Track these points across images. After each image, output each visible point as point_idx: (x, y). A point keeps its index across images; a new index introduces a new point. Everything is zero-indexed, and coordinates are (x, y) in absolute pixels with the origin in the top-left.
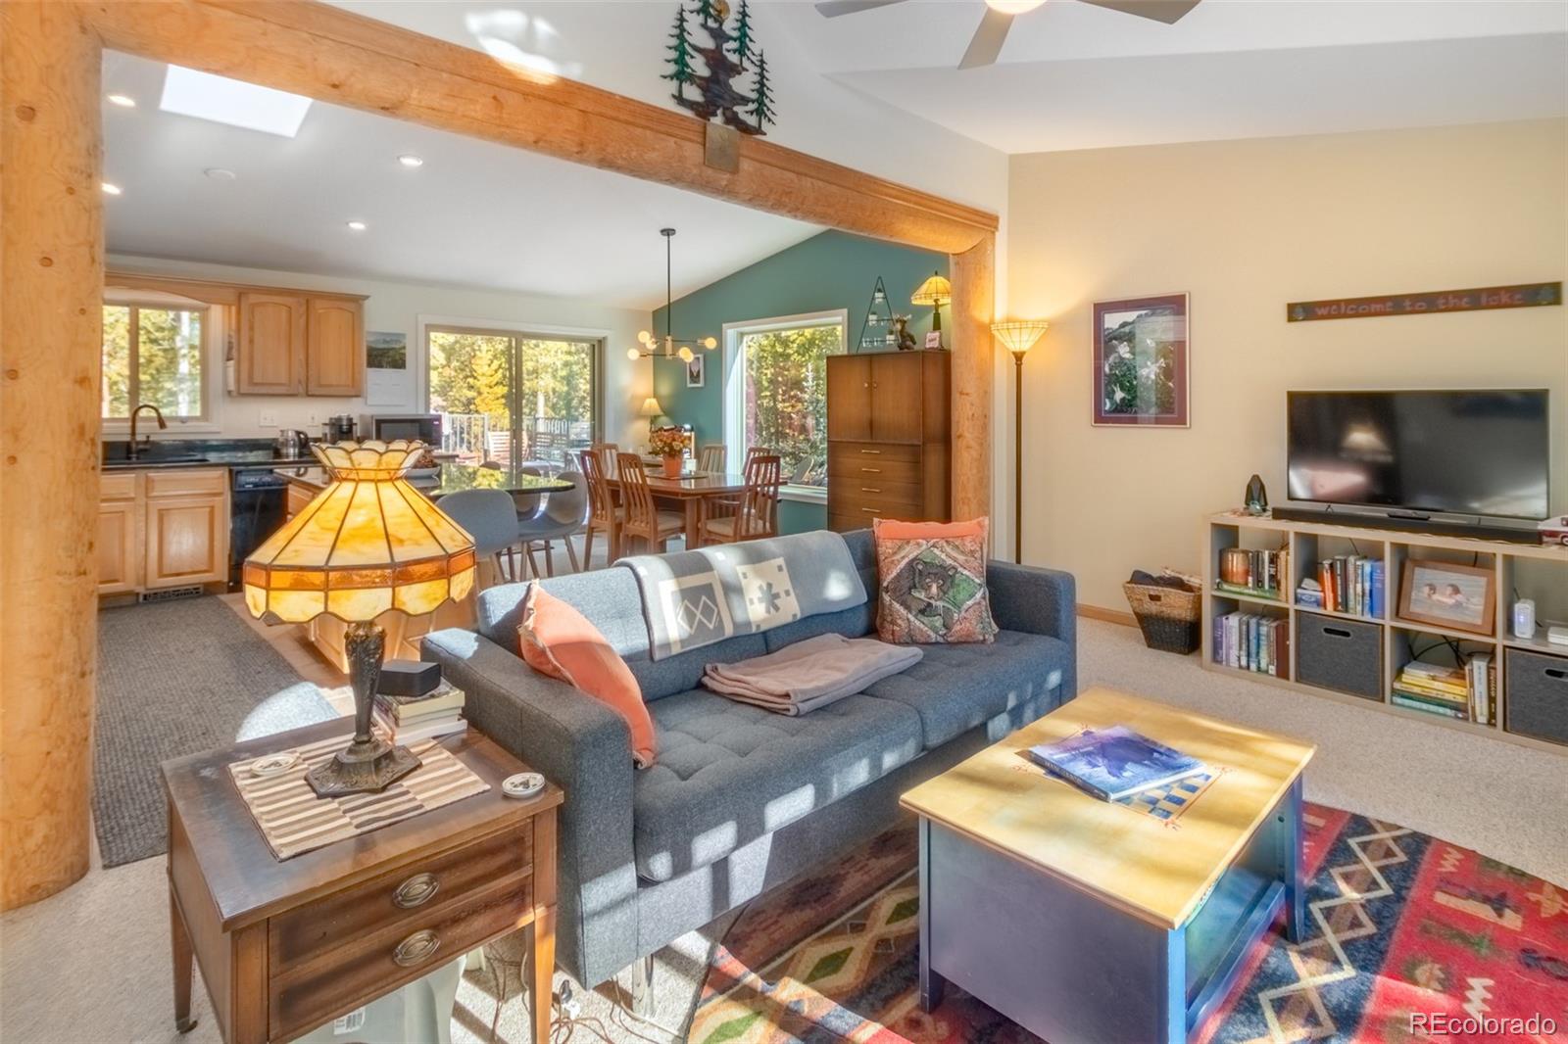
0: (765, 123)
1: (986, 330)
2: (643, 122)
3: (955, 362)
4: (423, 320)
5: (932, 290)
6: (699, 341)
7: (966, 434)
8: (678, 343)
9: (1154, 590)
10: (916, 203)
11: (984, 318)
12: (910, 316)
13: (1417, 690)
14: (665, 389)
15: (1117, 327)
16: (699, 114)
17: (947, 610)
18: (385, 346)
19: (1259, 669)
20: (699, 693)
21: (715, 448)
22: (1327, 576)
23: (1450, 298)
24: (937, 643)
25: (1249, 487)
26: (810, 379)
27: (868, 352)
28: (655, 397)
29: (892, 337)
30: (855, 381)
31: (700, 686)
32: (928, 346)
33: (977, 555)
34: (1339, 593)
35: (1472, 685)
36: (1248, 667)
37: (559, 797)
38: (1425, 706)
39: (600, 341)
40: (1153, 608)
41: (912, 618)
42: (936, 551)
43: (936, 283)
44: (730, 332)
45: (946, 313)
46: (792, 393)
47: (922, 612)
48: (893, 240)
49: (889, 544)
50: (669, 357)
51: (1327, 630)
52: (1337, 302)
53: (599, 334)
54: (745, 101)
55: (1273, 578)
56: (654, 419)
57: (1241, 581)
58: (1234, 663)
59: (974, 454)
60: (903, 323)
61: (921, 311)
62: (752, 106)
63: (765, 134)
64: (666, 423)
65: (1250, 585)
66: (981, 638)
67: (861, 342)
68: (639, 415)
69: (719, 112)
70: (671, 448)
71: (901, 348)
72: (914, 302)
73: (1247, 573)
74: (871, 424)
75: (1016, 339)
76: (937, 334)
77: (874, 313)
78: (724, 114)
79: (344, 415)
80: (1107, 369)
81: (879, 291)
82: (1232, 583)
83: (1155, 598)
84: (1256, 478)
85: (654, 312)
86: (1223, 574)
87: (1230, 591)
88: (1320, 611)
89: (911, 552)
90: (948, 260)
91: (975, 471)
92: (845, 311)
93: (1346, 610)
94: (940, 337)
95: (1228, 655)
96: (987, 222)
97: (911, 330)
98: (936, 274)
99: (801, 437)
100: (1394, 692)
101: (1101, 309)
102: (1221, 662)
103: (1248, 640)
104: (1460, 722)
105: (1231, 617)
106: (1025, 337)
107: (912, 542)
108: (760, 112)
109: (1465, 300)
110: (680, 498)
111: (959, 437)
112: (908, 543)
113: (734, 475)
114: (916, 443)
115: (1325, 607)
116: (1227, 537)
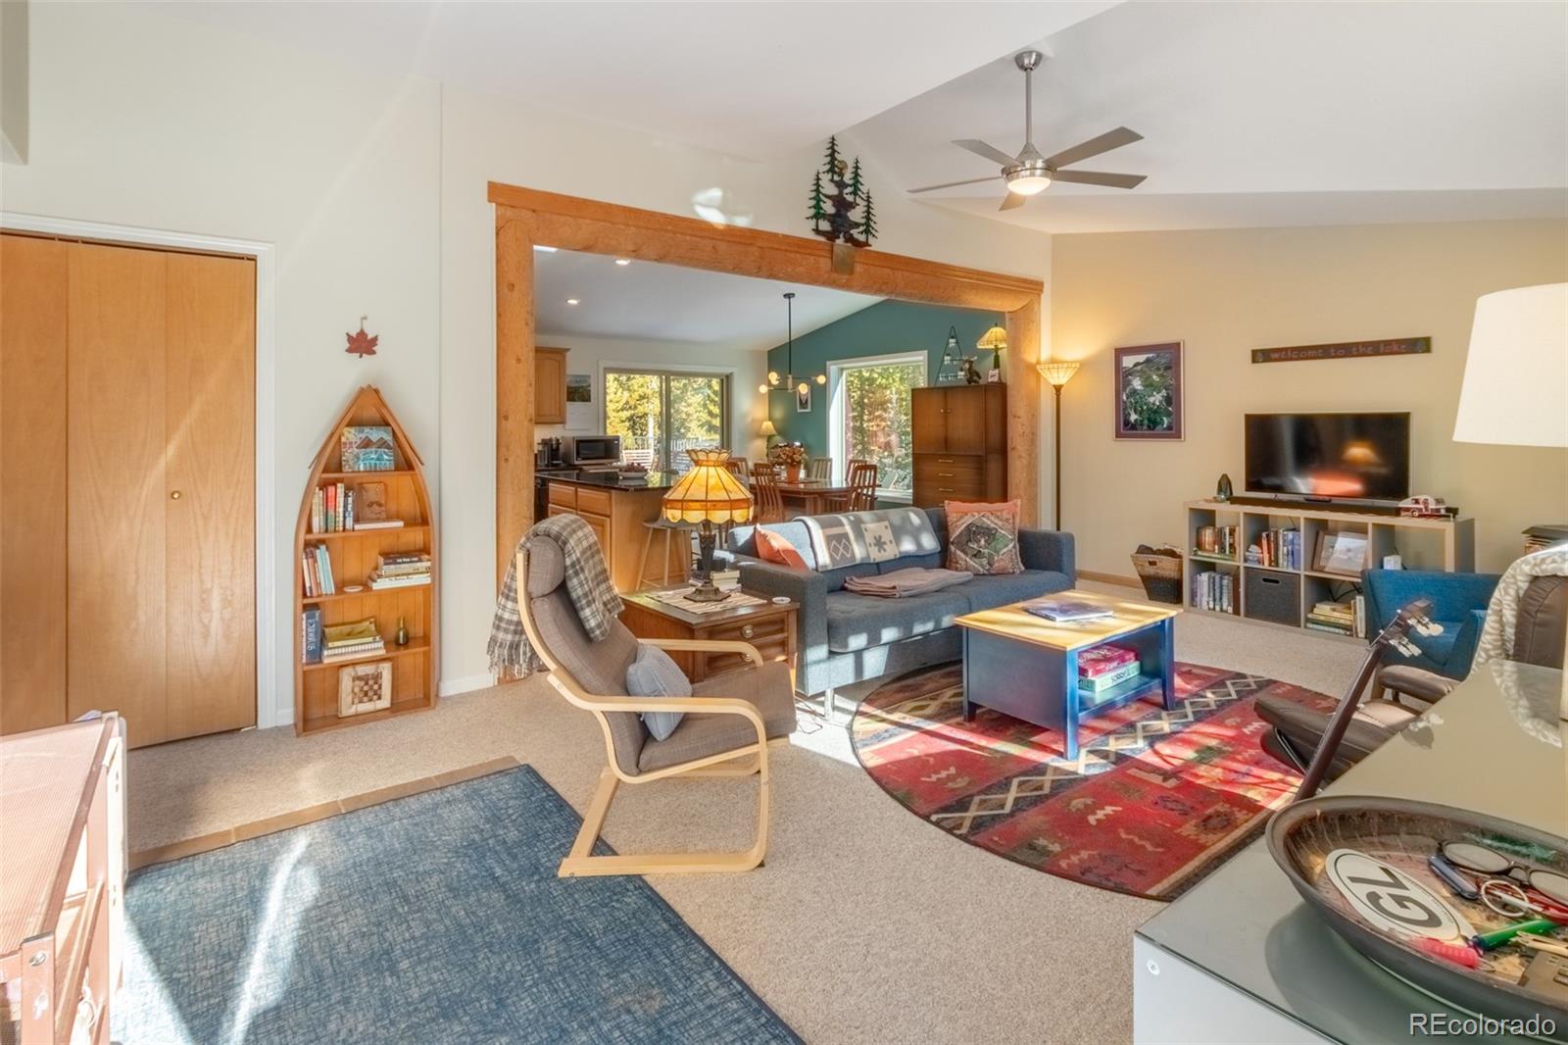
0: (871, 240)
1: (1033, 369)
2: (796, 249)
3: (1011, 393)
4: (602, 365)
5: (994, 337)
6: (813, 378)
7: (1018, 447)
8: (797, 381)
9: (1152, 558)
10: (977, 280)
11: (1031, 358)
12: (976, 358)
13: (1322, 618)
14: (779, 414)
15: (1131, 366)
16: (828, 239)
17: (990, 555)
18: (577, 385)
19: (1222, 610)
20: (843, 592)
21: (823, 460)
22: (1264, 542)
23: (1360, 347)
24: (984, 575)
25: (1220, 483)
26: (894, 401)
27: (945, 385)
28: (770, 420)
29: (963, 373)
30: (935, 405)
31: (843, 589)
32: (990, 380)
33: (1011, 521)
34: (1273, 553)
35: (1355, 613)
36: (1214, 609)
37: (798, 605)
38: (1327, 629)
39: (727, 377)
40: (1151, 570)
41: (968, 560)
42: (985, 519)
43: (996, 332)
44: (833, 368)
45: (1003, 354)
46: (877, 414)
47: (975, 556)
48: (962, 306)
49: (954, 515)
50: (790, 391)
51: (1265, 580)
52: (1285, 349)
53: (726, 370)
54: (857, 225)
55: (1232, 546)
56: (770, 438)
57: (1211, 549)
58: (1205, 607)
59: (1025, 462)
60: (971, 363)
61: (986, 353)
62: (862, 228)
63: (870, 246)
64: (779, 441)
65: (1217, 551)
66: (1011, 571)
67: (938, 377)
68: (758, 435)
69: (841, 236)
70: (793, 460)
71: (969, 382)
72: (979, 347)
73: (1214, 543)
74: (946, 441)
75: (1055, 375)
76: (997, 371)
77: (948, 355)
78: (844, 237)
79: (553, 437)
80: (1125, 398)
81: (952, 337)
82: (1205, 550)
83: (1153, 563)
84: (1225, 476)
85: (770, 352)
86: (1199, 545)
87: (1203, 556)
88: (1261, 567)
89: (968, 520)
90: (1004, 318)
91: (1025, 475)
92: (926, 352)
93: (1277, 565)
94: (999, 374)
95: (1201, 602)
96: (1033, 287)
97: (976, 368)
98: (996, 325)
99: (886, 454)
100: (1308, 620)
101: (1120, 352)
102: (1196, 606)
103: (1214, 590)
104: (1349, 638)
105: (1203, 574)
106: (1061, 375)
107: (969, 515)
108: (867, 232)
109: (1370, 348)
110: (802, 496)
111: (1013, 449)
112: (966, 514)
113: (838, 479)
114: (979, 453)
115: (1263, 564)
116: (1204, 518)
